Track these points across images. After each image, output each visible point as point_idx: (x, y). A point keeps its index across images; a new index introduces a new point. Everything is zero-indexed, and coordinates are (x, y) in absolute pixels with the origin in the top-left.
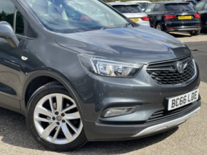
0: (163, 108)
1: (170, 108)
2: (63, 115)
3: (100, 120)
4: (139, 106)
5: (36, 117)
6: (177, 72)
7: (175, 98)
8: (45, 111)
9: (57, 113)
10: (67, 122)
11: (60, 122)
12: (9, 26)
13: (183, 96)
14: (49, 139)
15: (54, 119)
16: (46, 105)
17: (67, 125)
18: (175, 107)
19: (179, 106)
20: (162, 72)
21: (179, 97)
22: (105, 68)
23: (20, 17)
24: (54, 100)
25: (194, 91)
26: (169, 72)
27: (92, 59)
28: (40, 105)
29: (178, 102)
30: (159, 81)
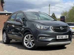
2: (31, 40)
3: (38, 40)
4: (48, 37)
5: (24, 40)
6: (60, 29)
7: (59, 36)
9: (29, 40)
10: (31, 42)
12: (21, 19)
13: (62, 36)
14: (27, 46)
18: (59, 39)
20: (56, 29)
24: (29, 36)
25: (66, 35)
26: (58, 29)
27: (37, 25)
28: (25, 38)
29: (60, 37)
30: (54, 31)
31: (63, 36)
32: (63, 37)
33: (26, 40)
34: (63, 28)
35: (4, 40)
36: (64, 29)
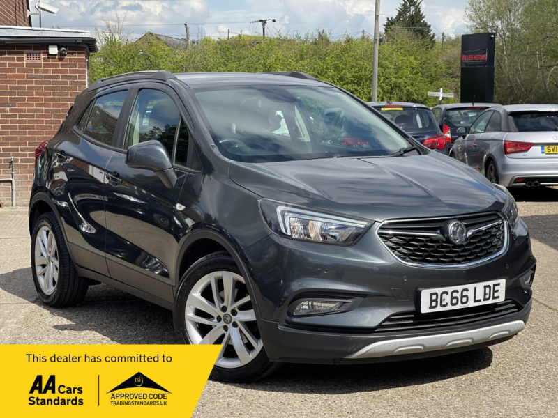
0: (412, 308)
1: (425, 309)
2: (234, 313)
3: (286, 321)
4: (360, 299)
5: (189, 313)
6: (448, 240)
7: (439, 290)
8: (204, 305)
9: (224, 309)
10: (240, 326)
11: (230, 326)
12: (162, 151)
13: (460, 288)
15: (219, 319)
16: (207, 293)
17: (241, 331)
18: (439, 309)
19: (449, 308)
20: (414, 238)
21: (450, 289)
22: (305, 227)
23: (185, 135)
24: (220, 283)
25: (491, 283)
26: (431, 240)
27: (279, 209)
28: (196, 293)
29: (447, 298)
30: (404, 256)
31: (471, 287)
32: (470, 294)
33: (199, 313)
34: (468, 227)
35: (42, 280)
36: (472, 237)
